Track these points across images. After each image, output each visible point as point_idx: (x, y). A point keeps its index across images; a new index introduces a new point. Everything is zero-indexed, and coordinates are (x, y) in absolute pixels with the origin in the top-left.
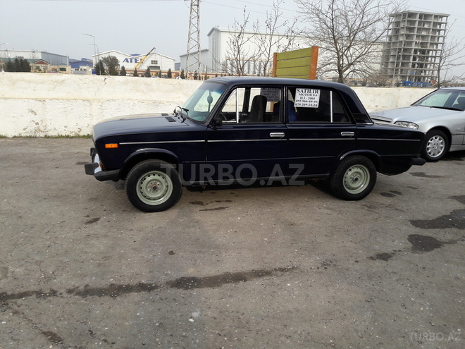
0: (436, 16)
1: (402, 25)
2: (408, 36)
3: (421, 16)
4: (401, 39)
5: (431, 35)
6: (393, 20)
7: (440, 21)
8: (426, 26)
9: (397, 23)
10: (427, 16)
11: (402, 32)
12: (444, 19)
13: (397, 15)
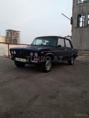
0: (17, 31)
1: (9, 33)
2: (11, 36)
3: (13, 31)
4: (9, 36)
5: (16, 36)
6: (7, 31)
7: (18, 32)
8: (15, 33)
9: (8, 32)
10: (15, 31)
11: (9, 34)
12: (19, 32)
13: (8, 30)
